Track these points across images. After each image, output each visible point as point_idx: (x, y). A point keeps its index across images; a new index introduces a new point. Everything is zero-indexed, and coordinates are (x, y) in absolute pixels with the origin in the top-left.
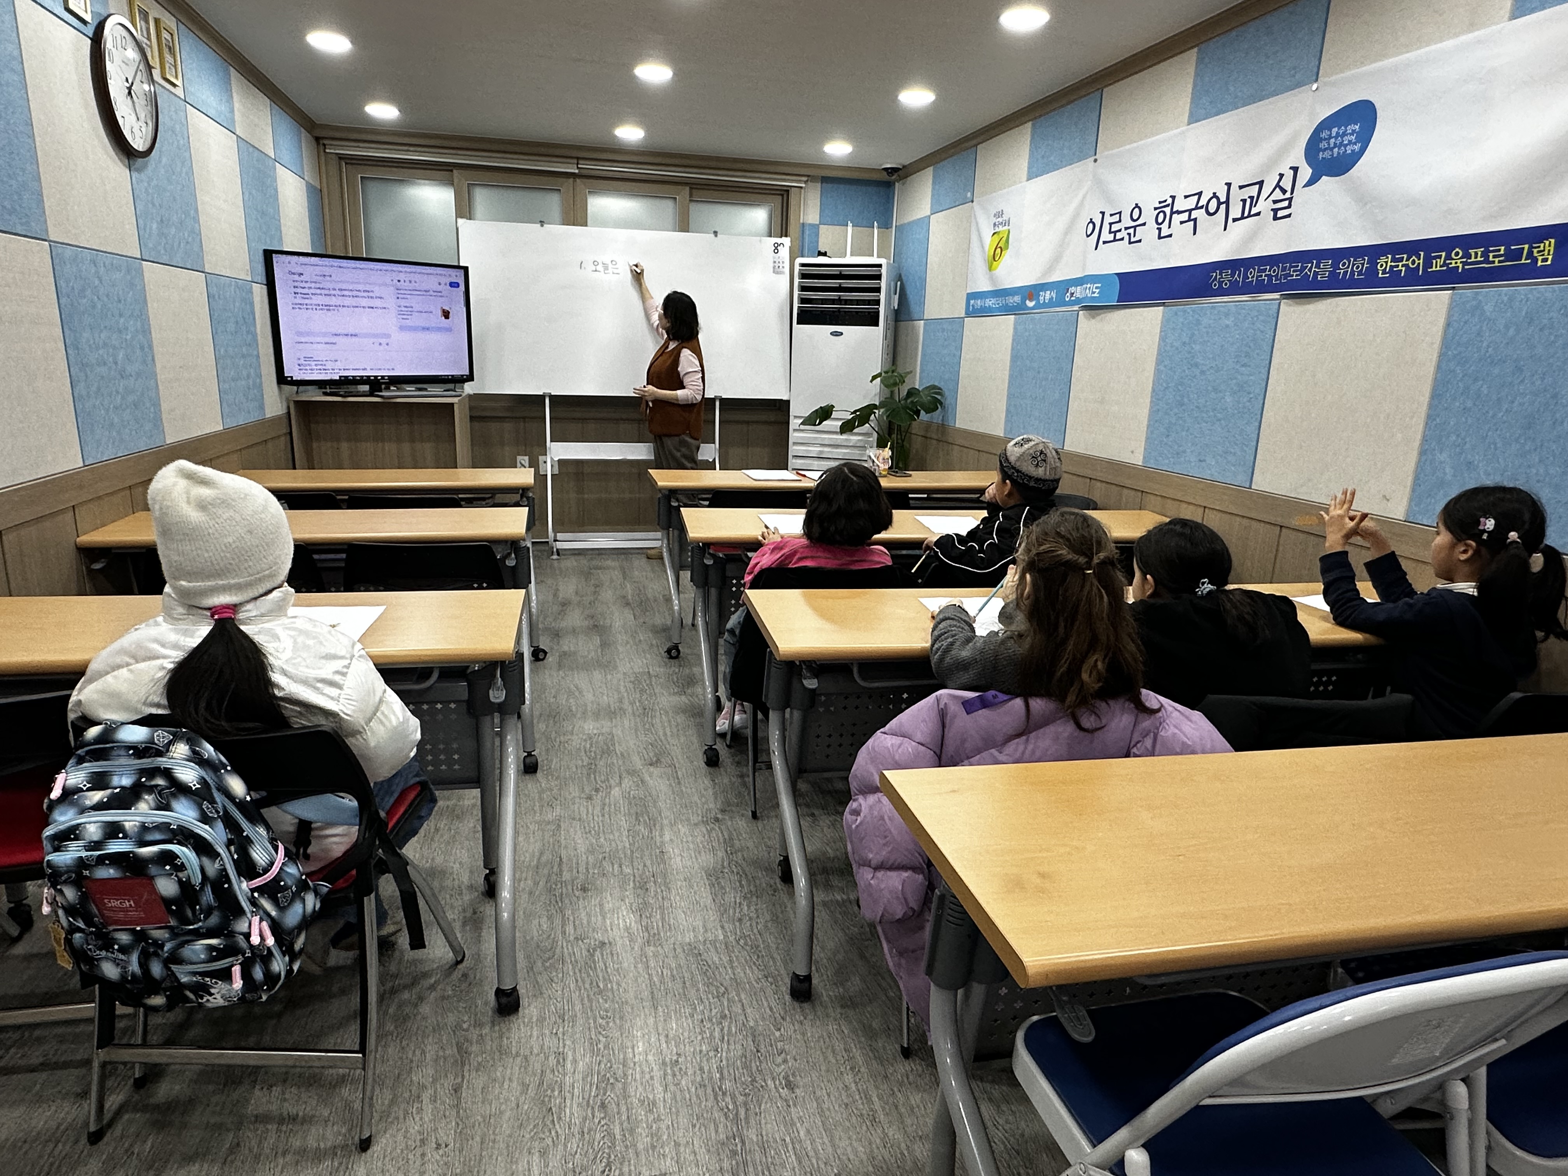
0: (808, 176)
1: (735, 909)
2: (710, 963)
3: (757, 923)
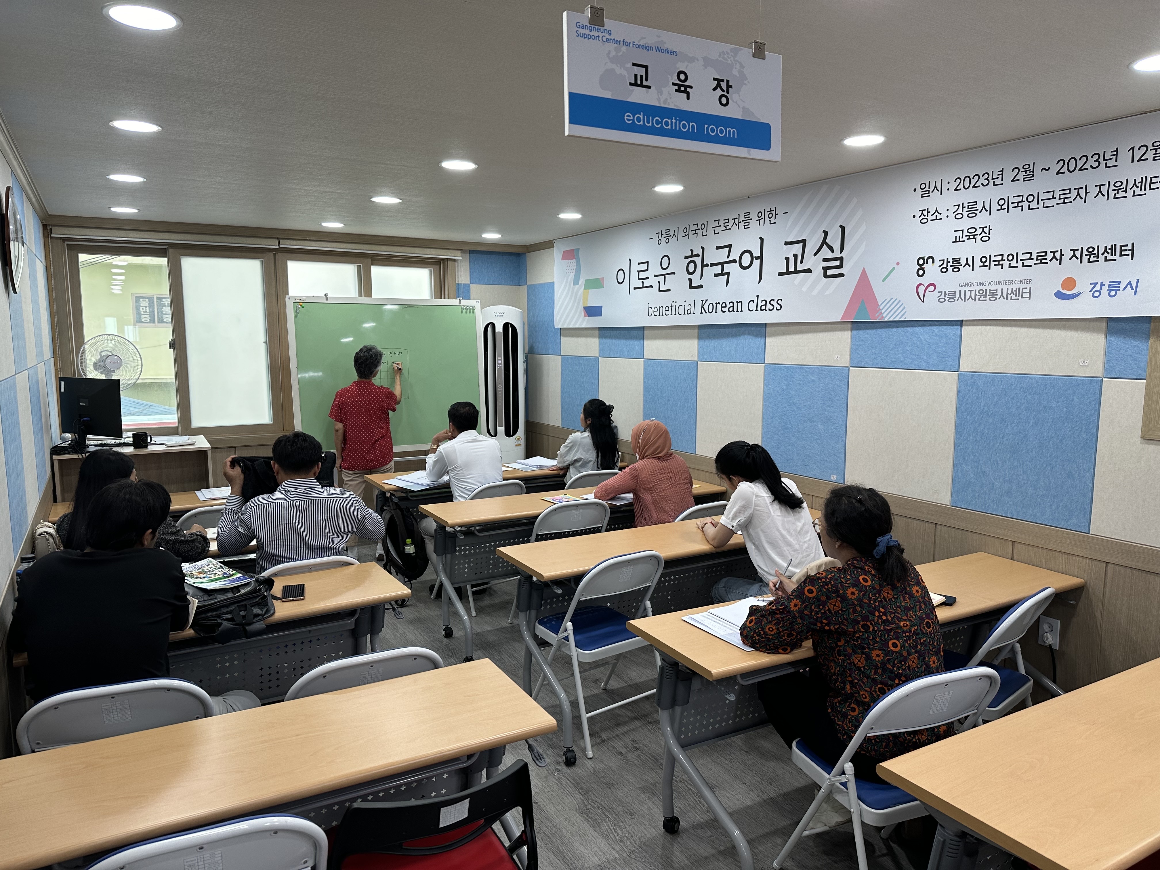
0: (462, 250)
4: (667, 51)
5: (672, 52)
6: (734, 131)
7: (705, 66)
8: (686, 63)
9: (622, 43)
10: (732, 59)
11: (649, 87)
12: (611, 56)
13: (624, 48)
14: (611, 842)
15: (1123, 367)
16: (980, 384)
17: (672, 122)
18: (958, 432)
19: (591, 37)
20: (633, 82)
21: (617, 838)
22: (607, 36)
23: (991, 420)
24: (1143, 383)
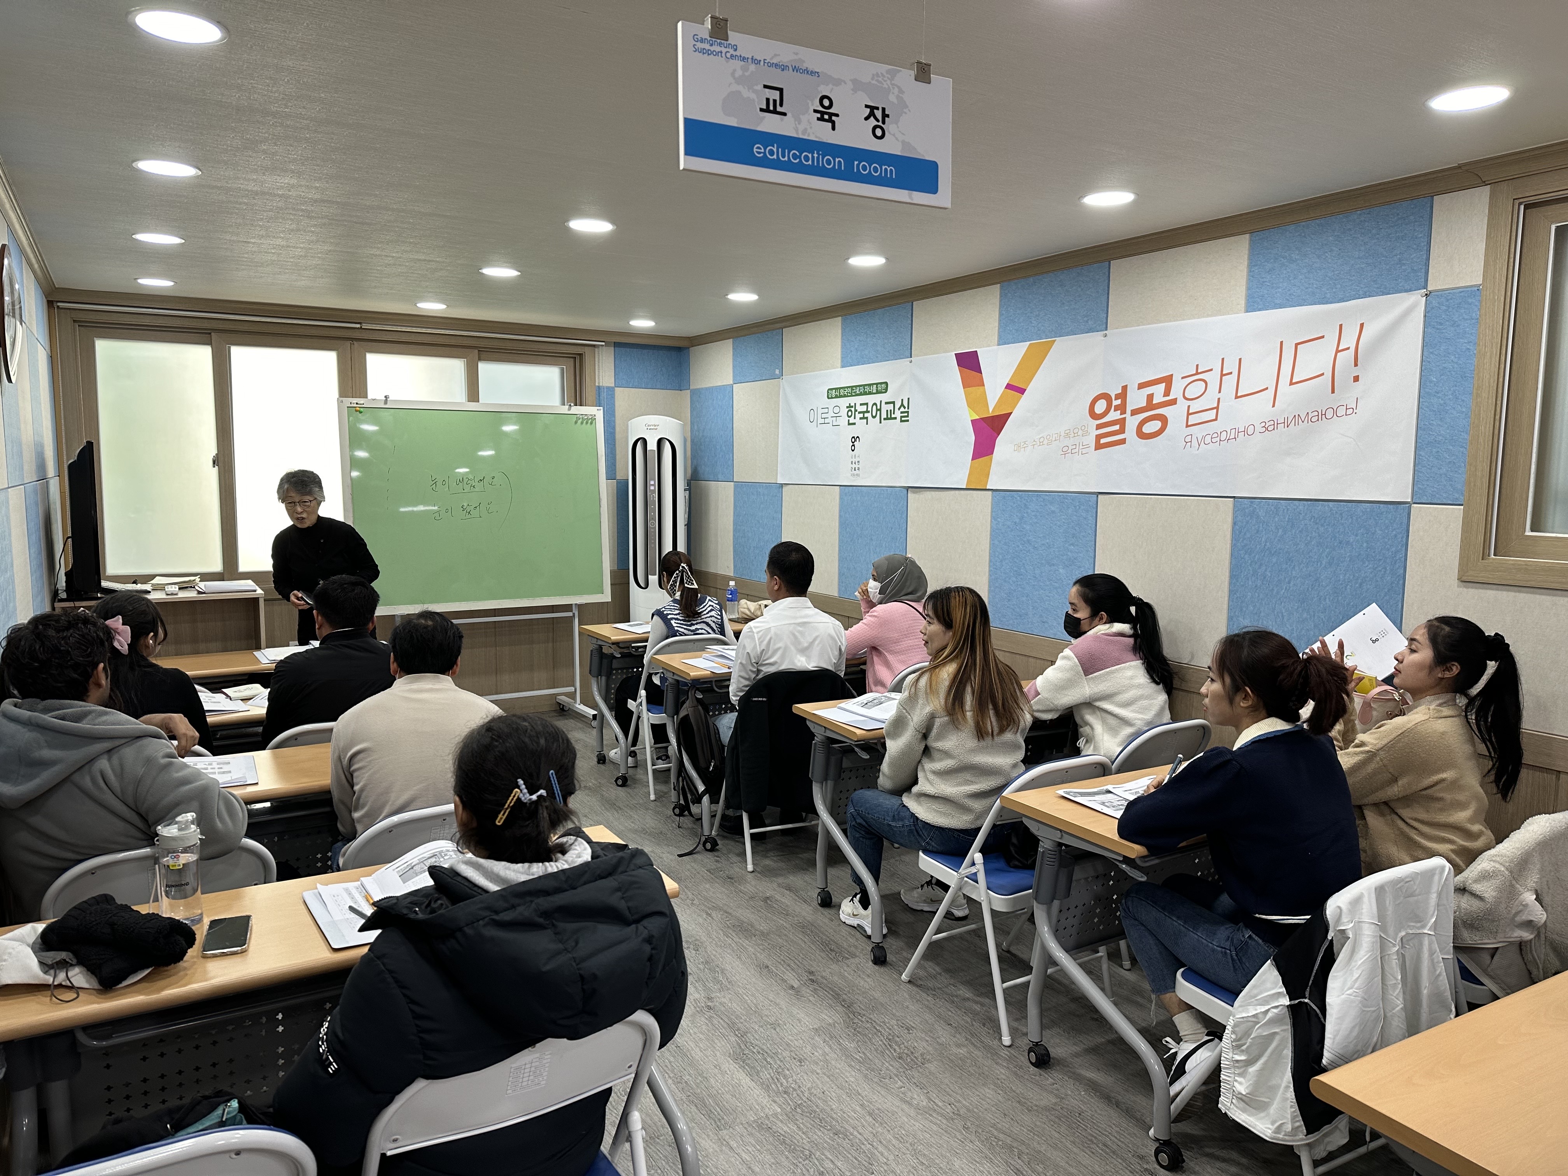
1: (775, 1083)
2: (783, 1133)
3: (802, 1092)
4: (807, 71)
5: (812, 73)
6: (891, 170)
7: (855, 90)
8: (831, 86)
9: (750, 60)
10: (889, 82)
11: (784, 114)
12: (737, 75)
13: (752, 67)
14: (772, 1094)
15: (1435, 489)
16: (1261, 513)
17: (813, 157)
18: (1233, 577)
19: (712, 53)
20: (765, 107)
21: (780, 1089)
22: (732, 52)
23: (1274, 560)
24: (1460, 509)
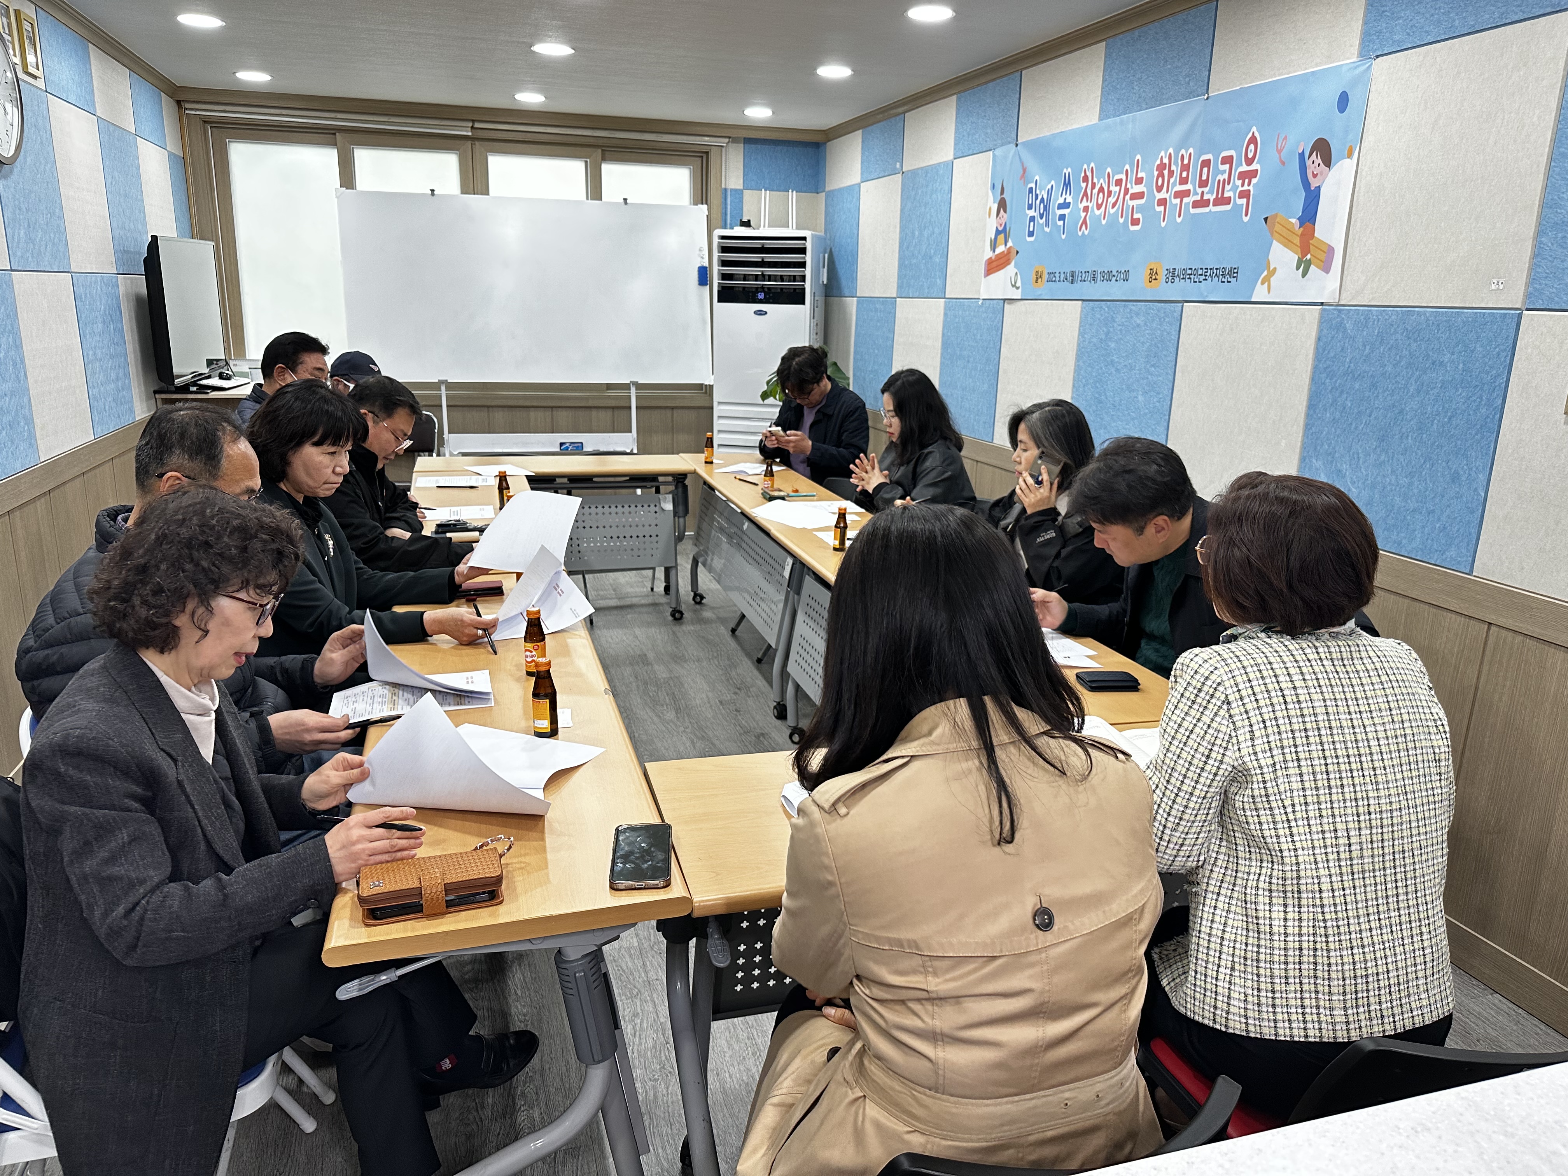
0: (729, 137)
16: (1349, 325)
18: (1311, 407)
